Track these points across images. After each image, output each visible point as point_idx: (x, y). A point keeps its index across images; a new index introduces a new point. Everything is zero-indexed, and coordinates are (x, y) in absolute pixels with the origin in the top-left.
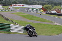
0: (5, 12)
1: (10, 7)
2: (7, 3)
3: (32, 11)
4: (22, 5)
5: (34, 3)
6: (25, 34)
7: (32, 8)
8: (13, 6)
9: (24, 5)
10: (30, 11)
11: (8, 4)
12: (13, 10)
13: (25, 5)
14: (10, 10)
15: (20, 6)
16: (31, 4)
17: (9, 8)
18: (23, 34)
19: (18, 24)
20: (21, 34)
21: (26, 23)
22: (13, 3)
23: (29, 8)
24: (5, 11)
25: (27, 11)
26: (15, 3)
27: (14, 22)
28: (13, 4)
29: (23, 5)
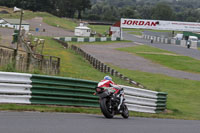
0: (97, 45)
1: (113, 29)
2: (102, 16)
3: (183, 42)
4: (151, 21)
5: (190, 14)
6: (160, 115)
7: (184, 32)
8: (122, 26)
9: (158, 23)
10: (178, 42)
11: (105, 19)
12: (122, 38)
13: (160, 22)
14: (113, 38)
15: (145, 25)
16: (181, 18)
17: (111, 33)
18: (154, 117)
19: (138, 84)
20: (147, 116)
21: (163, 81)
22: (122, 16)
23: (173, 33)
24: (98, 40)
25: (169, 42)
26: (129, 15)
27: (125, 78)
28: (123, 20)
29: (155, 21)
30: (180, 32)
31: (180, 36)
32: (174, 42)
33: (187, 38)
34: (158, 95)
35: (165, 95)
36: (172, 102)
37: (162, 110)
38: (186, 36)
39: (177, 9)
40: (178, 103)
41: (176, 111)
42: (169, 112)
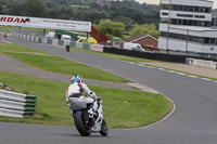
3: (56, 41)
4: (20, 18)
5: (63, 11)
6: (28, 120)
7: (56, 31)
9: (28, 20)
10: (50, 41)
13: (31, 18)
15: (14, 22)
16: (53, 15)
18: (22, 122)
19: (5, 86)
20: (14, 120)
21: (33, 83)
23: (45, 31)
25: (40, 41)
29: (25, 18)
30: (52, 30)
31: (52, 34)
32: (45, 40)
33: (59, 37)
34: (26, 98)
35: (34, 98)
36: (42, 106)
37: (31, 114)
38: (59, 34)
39: (49, 5)
40: (47, 106)
41: (45, 115)
42: (38, 116)
